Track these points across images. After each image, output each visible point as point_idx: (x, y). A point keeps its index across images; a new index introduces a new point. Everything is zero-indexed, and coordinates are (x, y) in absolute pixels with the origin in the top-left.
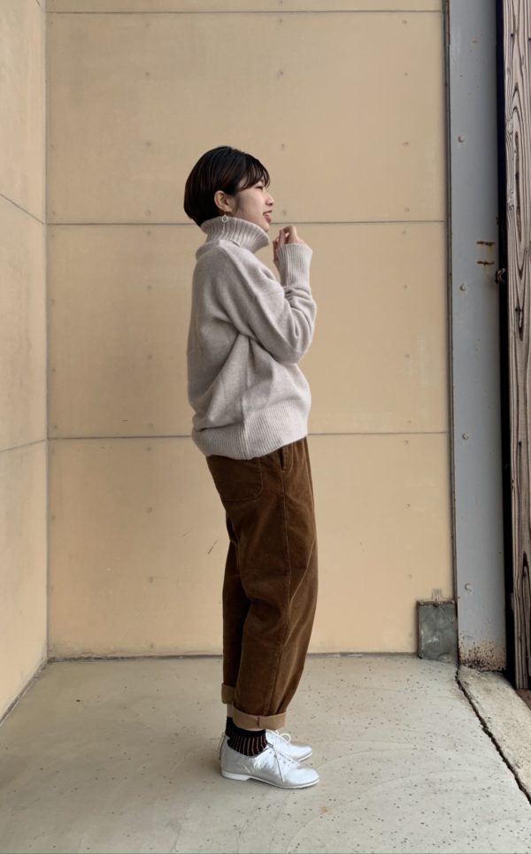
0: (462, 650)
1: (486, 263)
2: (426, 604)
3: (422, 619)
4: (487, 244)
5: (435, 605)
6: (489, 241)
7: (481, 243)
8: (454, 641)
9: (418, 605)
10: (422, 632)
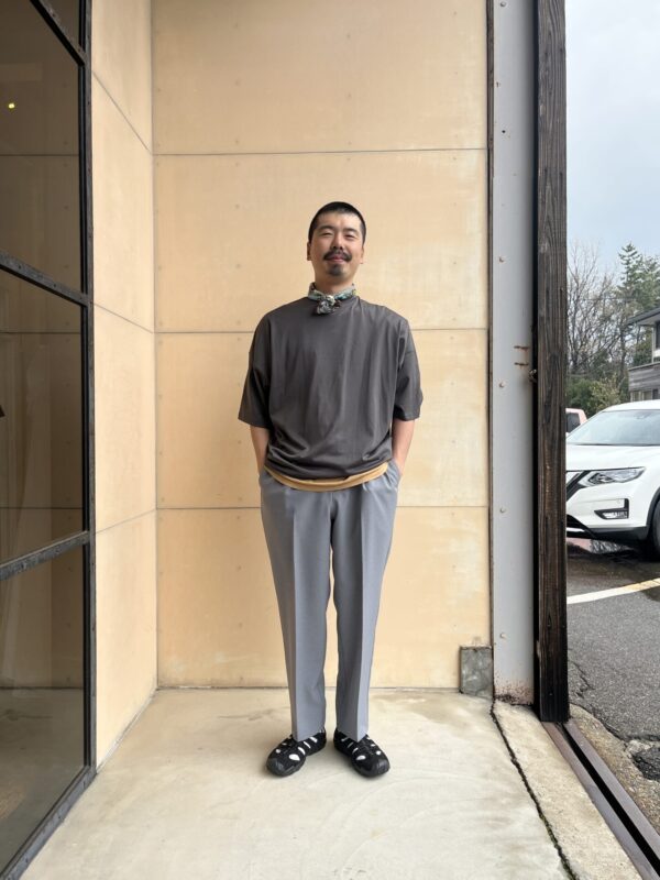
0: (497, 687)
1: (522, 365)
2: (467, 649)
3: (463, 661)
4: (523, 348)
5: (475, 650)
6: (524, 345)
7: (518, 347)
8: (490, 680)
9: (461, 649)
10: (464, 672)
